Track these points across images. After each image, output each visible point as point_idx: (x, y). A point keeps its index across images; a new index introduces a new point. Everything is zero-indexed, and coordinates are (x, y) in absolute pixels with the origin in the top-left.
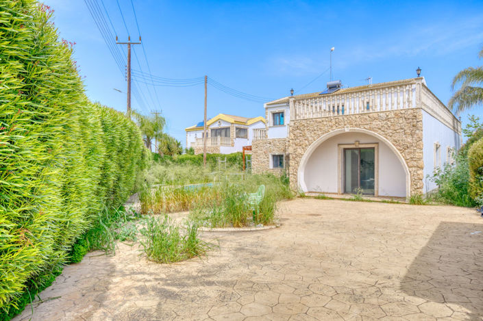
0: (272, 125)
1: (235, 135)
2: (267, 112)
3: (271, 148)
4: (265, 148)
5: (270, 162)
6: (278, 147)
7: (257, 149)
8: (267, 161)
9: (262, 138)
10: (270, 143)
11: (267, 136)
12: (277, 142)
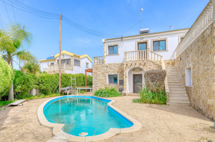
0: (108, 54)
1: (73, 64)
2: (105, 45)
3: (108, 70)
4: (103, 70)
5: (107, 79)
6: (113, 69)
7: (97, 71)
8: (105, 79)
9: (100, 64)
10: (107, 67)
11: (104, 61)
12: (112, 66)
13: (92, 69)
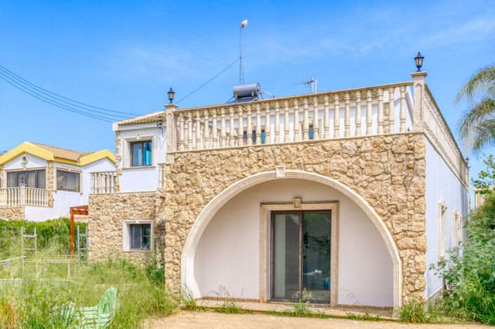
0: (128, 166)
1: (55, 184)
2: (119, 140)
3: (126, 210)
4: (114, 210)
5: (124, 237)
6: (140, 208)
7: (98, 212)
8: (119, 236)
9: (108, 192)
10: (125, 201)
11: (118, 186)
12: (138, 199)
13: (86, 207)
